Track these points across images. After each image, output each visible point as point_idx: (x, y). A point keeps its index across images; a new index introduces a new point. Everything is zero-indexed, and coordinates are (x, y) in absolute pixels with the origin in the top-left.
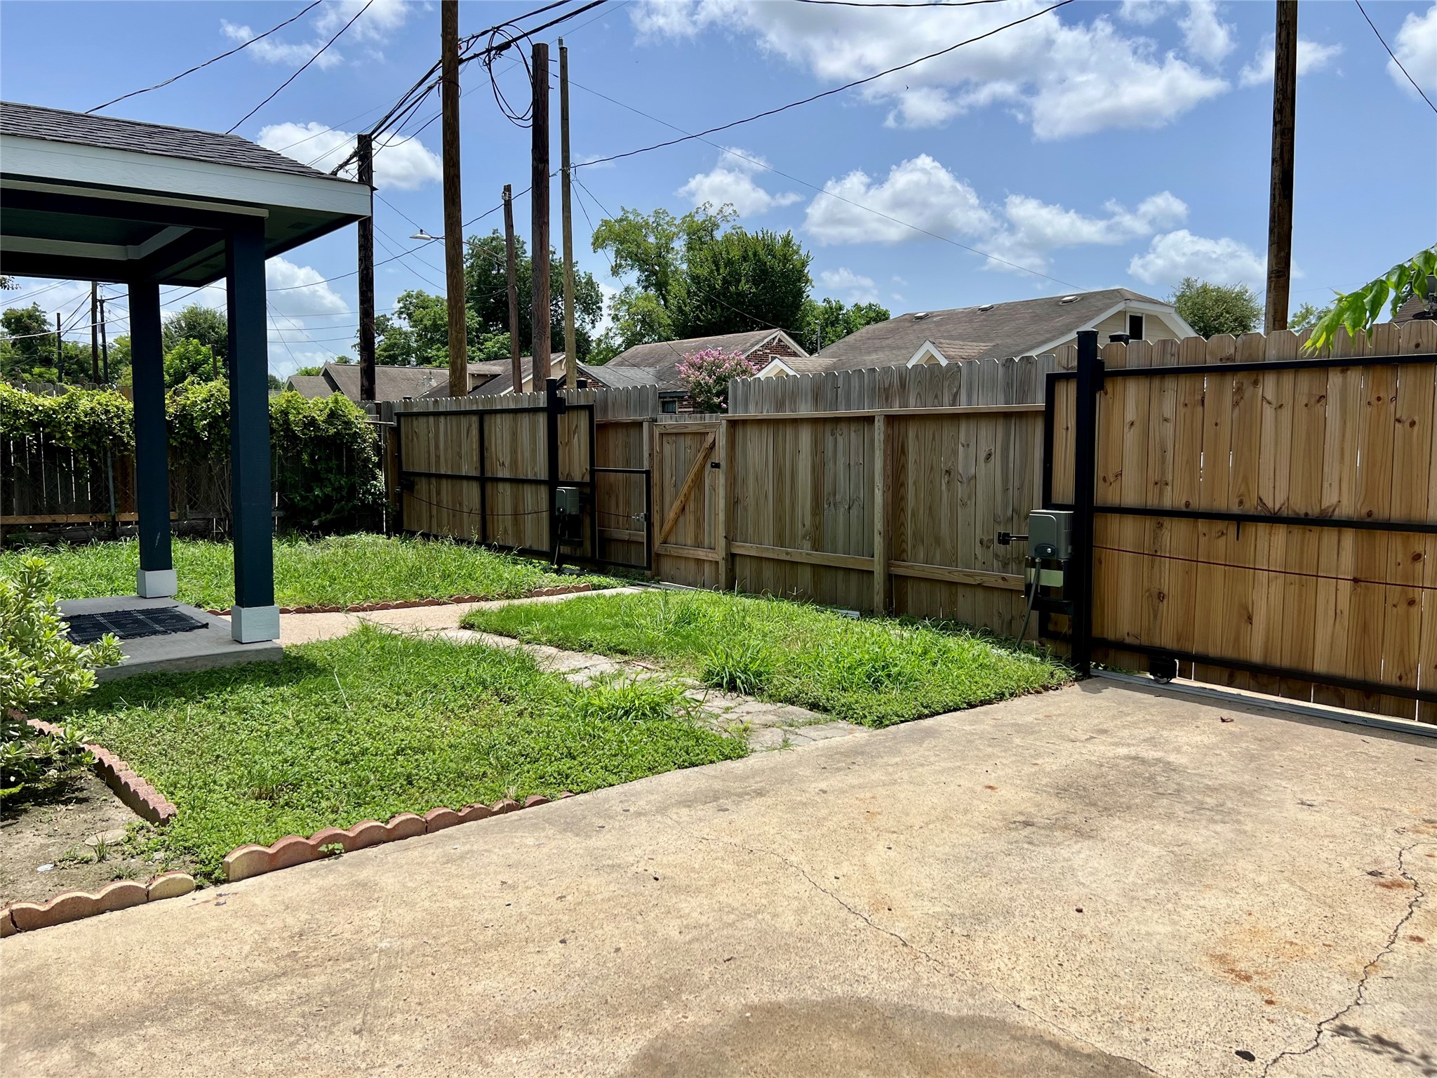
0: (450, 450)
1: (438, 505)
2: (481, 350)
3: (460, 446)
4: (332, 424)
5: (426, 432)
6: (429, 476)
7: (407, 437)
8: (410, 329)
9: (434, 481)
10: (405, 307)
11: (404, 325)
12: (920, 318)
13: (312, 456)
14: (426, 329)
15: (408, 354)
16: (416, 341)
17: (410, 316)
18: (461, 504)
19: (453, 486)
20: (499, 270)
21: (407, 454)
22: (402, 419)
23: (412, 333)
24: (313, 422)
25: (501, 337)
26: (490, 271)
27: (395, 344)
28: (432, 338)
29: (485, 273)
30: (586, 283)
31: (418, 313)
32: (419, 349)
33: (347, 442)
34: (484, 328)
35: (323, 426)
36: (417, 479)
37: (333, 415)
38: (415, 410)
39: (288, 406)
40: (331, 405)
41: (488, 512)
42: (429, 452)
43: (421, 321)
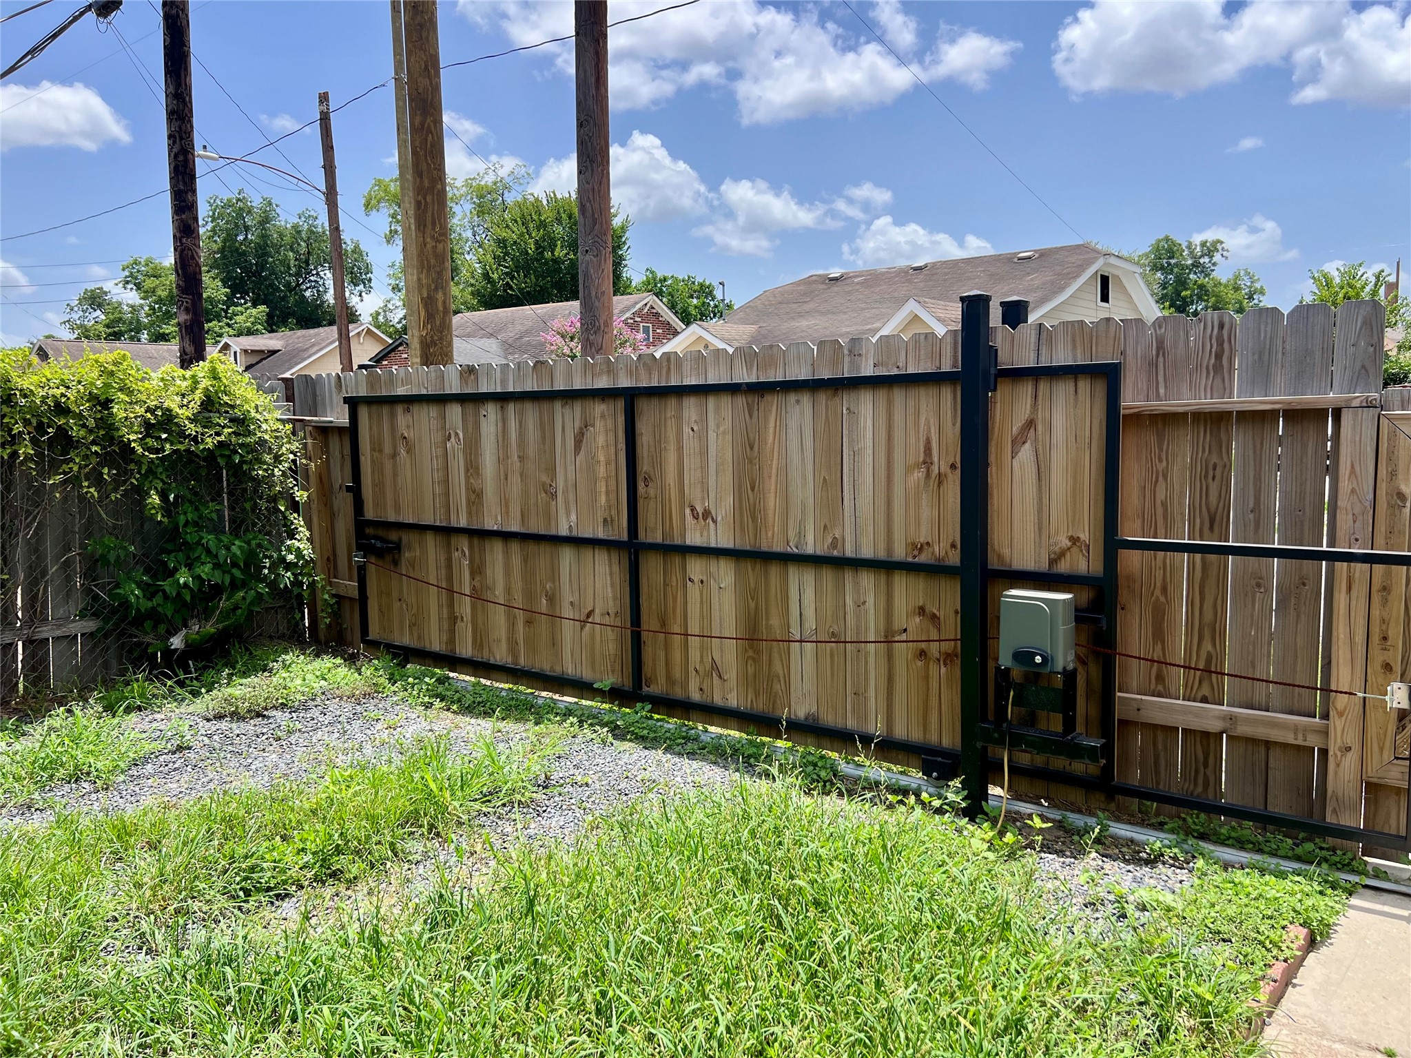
0: (515, 480)
1: (478, 596)
2: (229, 325)
3: (552, 471)
4: (208, 424)
5: (438, 437)
6: (447, 532)
7: (377, 448)
8: (139, 302)
9: (464, 543)
10: (131, 275)
11: (131, 297)
12: (836, 279)
13: (163, 495)
14: (160, 301)
15: (138, 331)
16: (148, 315)
17: (138, 287)
18: (551, 599)
19: (525, 560)
20: (246, 235)
21: (379, 486)
22: (363, 412)
23: (142, 306)
24: (168, 419)
25: (254, 311)
26: (237, 235)
27: (121, 319)
28: (168, 312)
29: (230, 238)
30: (354, 252)
31: (149, 283)
32: (152, 324)
33: (242, 462)
34: (230, 302)
35: (192, 429)
36: (406, 537)
37: (209, 404)
38: (401, 391)
39: (107, 385)
40: (205, 383)
41: (649, 621)
42: (446, 481)
43: (154, 292)
